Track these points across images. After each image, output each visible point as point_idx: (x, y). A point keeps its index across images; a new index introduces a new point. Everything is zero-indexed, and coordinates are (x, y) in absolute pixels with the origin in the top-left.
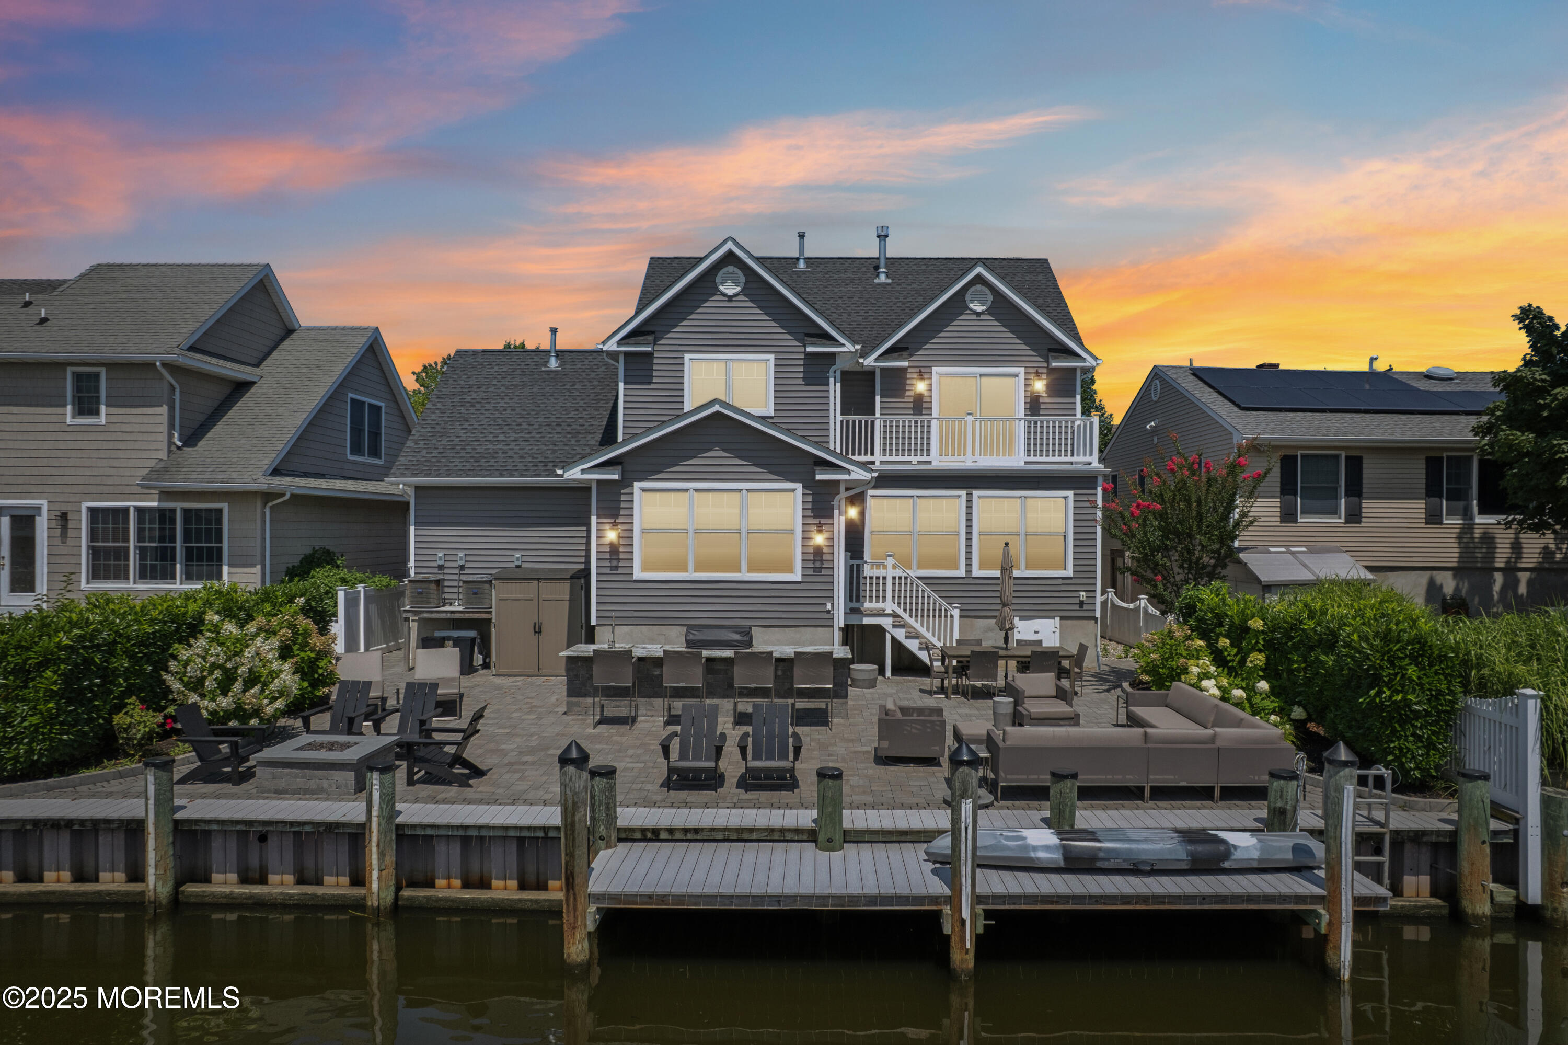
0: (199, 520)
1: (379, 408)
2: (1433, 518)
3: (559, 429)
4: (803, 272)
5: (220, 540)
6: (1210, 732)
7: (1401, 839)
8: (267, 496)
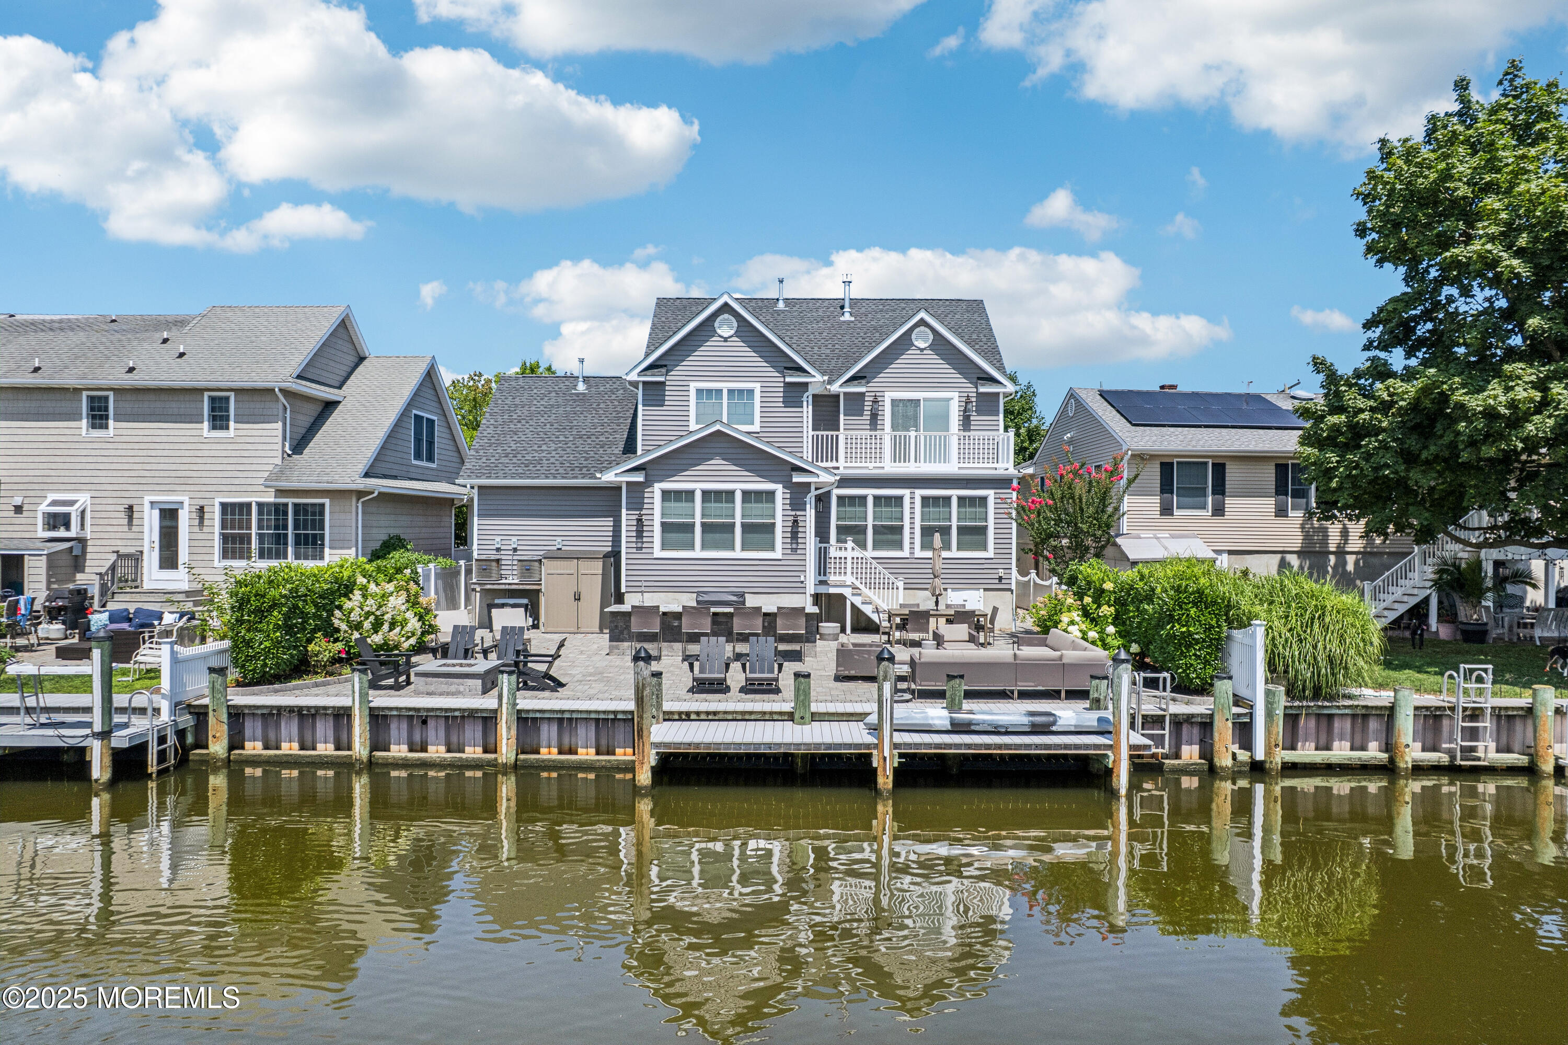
0: (306, 513)
1: (433, 421)
2: (1281, 512)
3: (589, 441)
4: (783, 312)
5: (322, 528)
6: (1058, 653)
7: (1179, 722)
8: (360, 494)
